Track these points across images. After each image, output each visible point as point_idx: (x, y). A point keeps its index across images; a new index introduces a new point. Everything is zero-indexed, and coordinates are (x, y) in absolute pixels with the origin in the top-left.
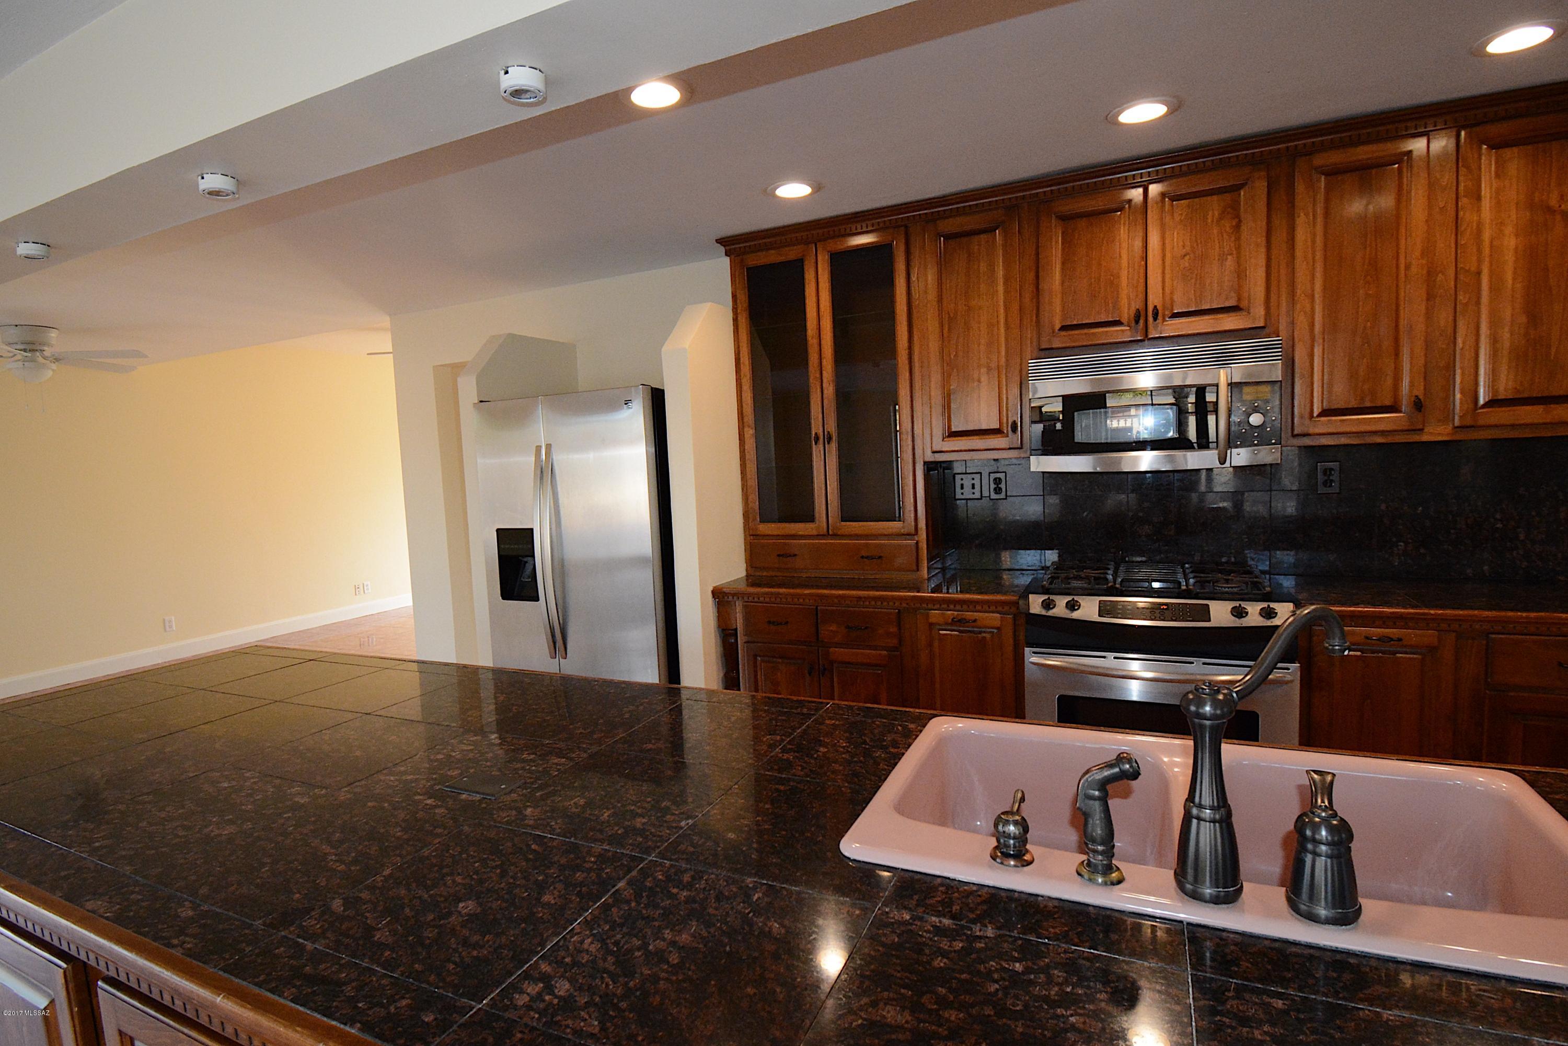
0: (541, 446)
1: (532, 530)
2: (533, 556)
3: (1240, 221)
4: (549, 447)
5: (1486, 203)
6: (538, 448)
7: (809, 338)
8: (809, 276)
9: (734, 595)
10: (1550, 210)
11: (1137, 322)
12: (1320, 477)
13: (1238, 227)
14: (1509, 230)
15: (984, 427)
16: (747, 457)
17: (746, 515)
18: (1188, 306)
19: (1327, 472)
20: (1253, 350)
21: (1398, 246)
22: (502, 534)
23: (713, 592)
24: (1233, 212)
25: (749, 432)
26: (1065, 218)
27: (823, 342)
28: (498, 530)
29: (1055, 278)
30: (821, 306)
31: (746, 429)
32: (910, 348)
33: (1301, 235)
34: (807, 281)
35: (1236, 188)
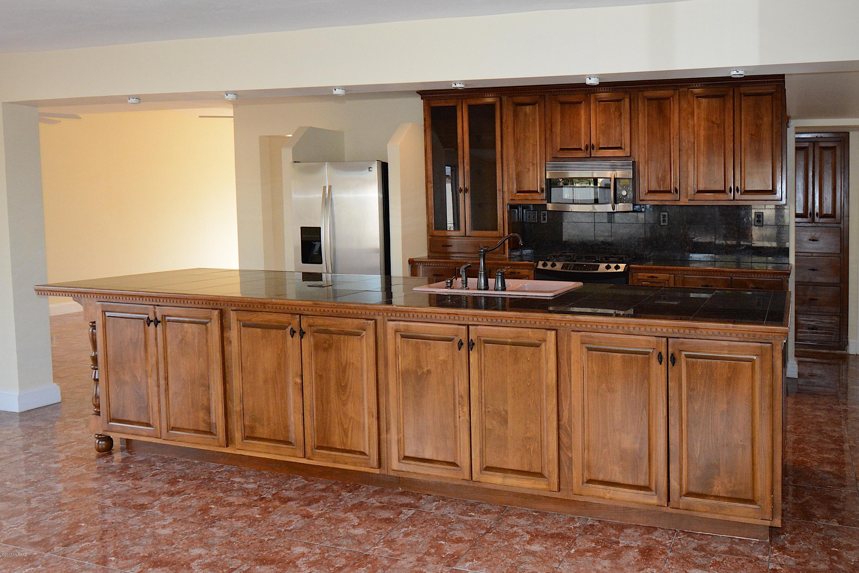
0: (326, 187)
1: (320, 228)
2: (320, 241)
3: (621, 113)
4: (330, 187)
5: (696, 118)
6: (325, 187)
7: (459, 143)
8: (459, 114)
9: (418, 262)
10: (713, 122)
11: (587, 150)
12: (662, 219)
13: (620, 115)
14: (702, 128)
15: (531, 189)
16: (429, 197)
17: (428, 226)
18: (604, 145)
19: (664, 216)
20: (623, 165)
21: (670, 131)
22: (304, 230)
23: (409, 261)
24: (619, 109)
25: (431, 185)
26: (562, 103)
27: (465, 145)
28: (301, 228)
29: (558, 129)
30: (464, 130)
31: (429, 184)
32: (502, 152)
33: (640, 122)
34: (458, 117)
35: (619, 101)
